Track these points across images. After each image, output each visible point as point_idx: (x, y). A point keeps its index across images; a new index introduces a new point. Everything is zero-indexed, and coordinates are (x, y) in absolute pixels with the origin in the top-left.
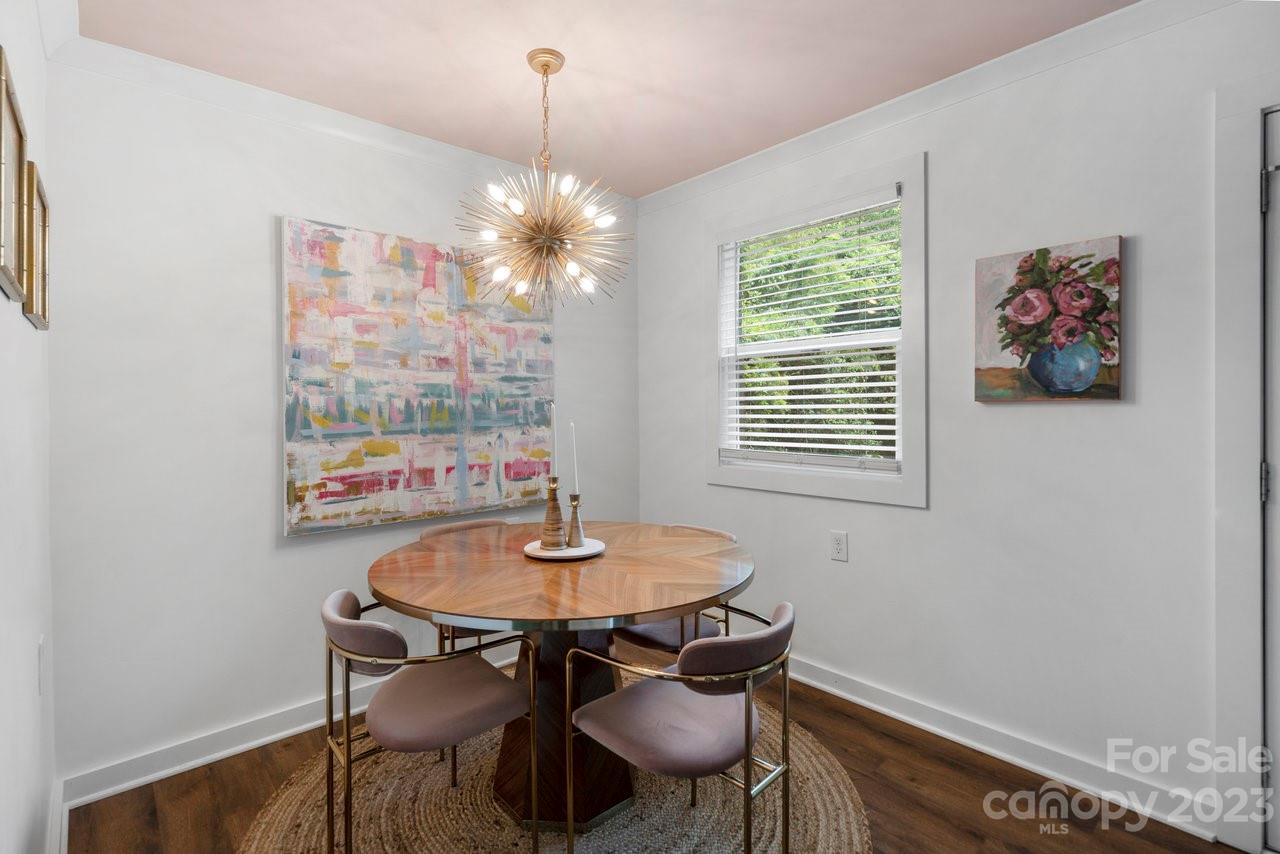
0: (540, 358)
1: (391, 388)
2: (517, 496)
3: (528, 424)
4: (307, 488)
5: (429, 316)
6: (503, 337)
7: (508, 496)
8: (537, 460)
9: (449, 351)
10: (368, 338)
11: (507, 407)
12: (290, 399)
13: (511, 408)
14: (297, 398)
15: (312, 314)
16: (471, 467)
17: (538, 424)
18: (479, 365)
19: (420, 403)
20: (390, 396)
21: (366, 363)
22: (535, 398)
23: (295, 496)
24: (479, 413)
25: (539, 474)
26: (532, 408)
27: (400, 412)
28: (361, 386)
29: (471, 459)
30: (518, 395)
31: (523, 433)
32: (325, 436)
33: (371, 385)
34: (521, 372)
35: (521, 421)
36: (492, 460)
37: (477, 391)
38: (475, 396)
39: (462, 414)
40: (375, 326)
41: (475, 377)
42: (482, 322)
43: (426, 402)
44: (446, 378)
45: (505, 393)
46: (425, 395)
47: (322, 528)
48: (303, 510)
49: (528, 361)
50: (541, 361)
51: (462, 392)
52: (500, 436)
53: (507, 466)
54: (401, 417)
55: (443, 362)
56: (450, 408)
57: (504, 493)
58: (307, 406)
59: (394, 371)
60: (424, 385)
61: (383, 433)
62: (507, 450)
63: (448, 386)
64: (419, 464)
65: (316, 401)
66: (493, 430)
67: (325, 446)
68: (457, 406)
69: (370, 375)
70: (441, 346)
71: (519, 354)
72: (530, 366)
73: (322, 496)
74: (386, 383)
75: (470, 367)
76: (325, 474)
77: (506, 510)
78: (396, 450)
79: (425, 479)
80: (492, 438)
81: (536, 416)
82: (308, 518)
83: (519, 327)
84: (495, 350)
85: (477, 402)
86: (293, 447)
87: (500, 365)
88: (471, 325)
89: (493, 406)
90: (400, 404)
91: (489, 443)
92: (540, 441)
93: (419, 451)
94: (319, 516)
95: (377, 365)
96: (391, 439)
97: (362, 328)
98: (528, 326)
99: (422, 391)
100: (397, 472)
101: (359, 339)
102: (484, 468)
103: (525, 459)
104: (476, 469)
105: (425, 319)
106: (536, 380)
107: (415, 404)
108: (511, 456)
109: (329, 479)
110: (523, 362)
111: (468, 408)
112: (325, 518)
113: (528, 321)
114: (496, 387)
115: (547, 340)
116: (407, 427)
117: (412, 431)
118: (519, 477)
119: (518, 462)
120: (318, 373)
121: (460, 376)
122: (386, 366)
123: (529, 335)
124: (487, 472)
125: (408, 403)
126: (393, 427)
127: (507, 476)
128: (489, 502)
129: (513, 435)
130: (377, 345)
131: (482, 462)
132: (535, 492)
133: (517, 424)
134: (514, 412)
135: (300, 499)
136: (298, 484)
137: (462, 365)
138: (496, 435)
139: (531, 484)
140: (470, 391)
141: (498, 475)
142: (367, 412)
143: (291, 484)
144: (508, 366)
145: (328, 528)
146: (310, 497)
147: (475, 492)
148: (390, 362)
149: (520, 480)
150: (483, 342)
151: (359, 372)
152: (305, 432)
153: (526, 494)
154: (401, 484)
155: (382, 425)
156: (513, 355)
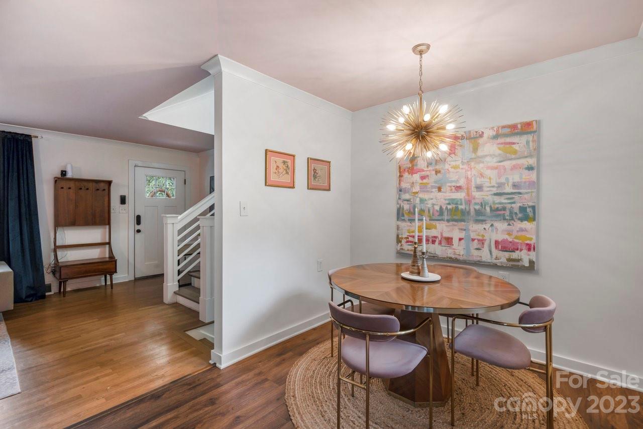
0: (524, 180)
1: (434, 201)
2: (504, 260)
3: (513, 219)
4: (402, 238)
5: (452, 168)
6: (495, 172)
7: (497, 258)
8: (520, 241)
9: (462, 182)
10: (425, 181)
11: (497, 209)
12: (399, 206)
13: (501, 210)
14: (400, 206)
15: (406, 175)
16: (473, 240)
17: (521, 220)
18: (479, 188)
19: (447, 208)
20: (433, 205)
21: (424, 191)
22: (519, 205)
23: (399, 240)
24: (478, 213)
25: (521, 250)
26: (516, 210)
27: (437, 211)
28: (422, 201)
29: (473, 235)
30: (506, 203)
31: (509, 225)
32: (409, 220)
33: (426, 200)
34: (508, 189)
35: (507, 218)
36: (487, 237)
37: (477, 201)
38: (476, 204)
39: (469, 213)
40: (428, 176)
41: (477, 195)
42: (481, 165)
43: (449, 207)
44: (461, 195)
45: (496, 202)
46: (449, 204)
47: (406, 254)
48: (401, 246)
49: (514, 182)
50: (525, 182)
51: (469, 202)
52: (492, 225)
53: (497, 242)
54: (438, 214)
55: (458, 188)
56: (462, 209)
57: (494, 257)
58: (403, 209)
59: (435, 194)
60: (449, 199)
61: (430, 220)
62: (497, 234)
63: (461, 199)
64: (446, 235)
65: (406, 207)
66: (487, 222)
67: (409, 224)
68: (466, 209)
69: (425, 196)
70: (457, 181)
71: (507, 179)
72: (515, 186)
73: (407, 242)
74: (432, 199)
75: (473, 189)
76: (408, 234)
77: (494, 266)
78: (435, 228)
79: (448, 242)
80: (487, 226)
81: (520, 215)
82: (402, 249)
83: (508, 164)
84: (490, 179)
85: (477, 207)
86: (399, 223)
87: (493, 187)
88: (475, 168)
89: (488, 209)
90: (437, 208)
91: (485, 229)
92: (522, 230)
93: (445, 229)
94: (406, 249)
95: (428, 191)
96: (434, 223)
97: (423, 178)
98: (514, 162)
99: (447, 202)
100: (435, 237)
101: (422, 182)
102: (482, 242)
103: (510, 240)
104: (476, 241)
105: (450, 169)
106: (520, 193)
107: (444, 208)
108: (500, 237)
109: (410, 236)
110: (510, 184)
111: (472, 210)
112: (408, 250)
113: (515, 159)
114: (490, 199)
115: (530, 168)
116: (440, 218)
117: (442, 220)
118: (504, 249)
119: (504, 241)
120: (407, 196)
121: (468, 194)
122: (432, 192)
123: (514, 168)
124: (483, 244)
125: (441, 208)
126: (434, 218)
127: (496, 247)
128: (484, 259)
129: (501, 226)
130: (429, 184)
131: (480, 238)
132: (518, 260)
133: (505, 219)
134: (502, 212)
135: (401, 242)
136: (400, 236)
137: (468, 189)
138: (489, 225)
139: (515, 255)
140: (473, 201)
141: (490, 246)
142: (424, 211)
143: (398, 236)
144: (499, 187)
145: (408, 254)
146: (404, 241)
147: (475, 253)
148: (434, 190)
149: (506, 251)
150: (482, 175)
151: (421, 195)
152: (403, 218)
153: (509, 260)
154: (437, 243)
155: (430, 216)
156: (503, 180)
